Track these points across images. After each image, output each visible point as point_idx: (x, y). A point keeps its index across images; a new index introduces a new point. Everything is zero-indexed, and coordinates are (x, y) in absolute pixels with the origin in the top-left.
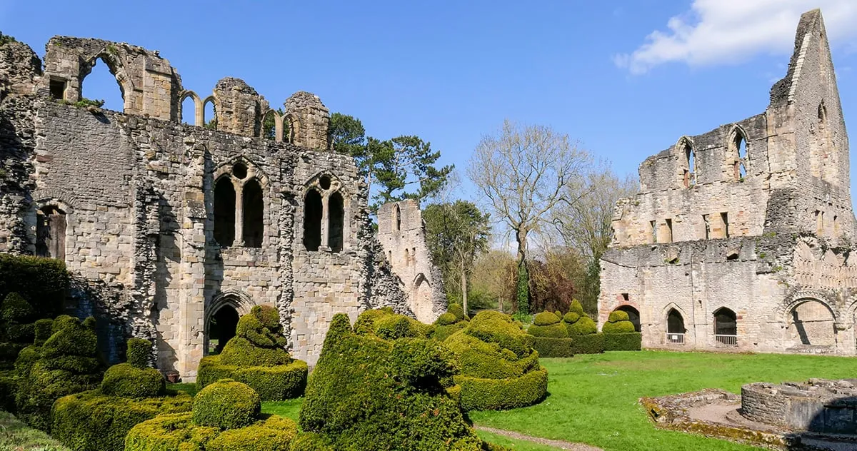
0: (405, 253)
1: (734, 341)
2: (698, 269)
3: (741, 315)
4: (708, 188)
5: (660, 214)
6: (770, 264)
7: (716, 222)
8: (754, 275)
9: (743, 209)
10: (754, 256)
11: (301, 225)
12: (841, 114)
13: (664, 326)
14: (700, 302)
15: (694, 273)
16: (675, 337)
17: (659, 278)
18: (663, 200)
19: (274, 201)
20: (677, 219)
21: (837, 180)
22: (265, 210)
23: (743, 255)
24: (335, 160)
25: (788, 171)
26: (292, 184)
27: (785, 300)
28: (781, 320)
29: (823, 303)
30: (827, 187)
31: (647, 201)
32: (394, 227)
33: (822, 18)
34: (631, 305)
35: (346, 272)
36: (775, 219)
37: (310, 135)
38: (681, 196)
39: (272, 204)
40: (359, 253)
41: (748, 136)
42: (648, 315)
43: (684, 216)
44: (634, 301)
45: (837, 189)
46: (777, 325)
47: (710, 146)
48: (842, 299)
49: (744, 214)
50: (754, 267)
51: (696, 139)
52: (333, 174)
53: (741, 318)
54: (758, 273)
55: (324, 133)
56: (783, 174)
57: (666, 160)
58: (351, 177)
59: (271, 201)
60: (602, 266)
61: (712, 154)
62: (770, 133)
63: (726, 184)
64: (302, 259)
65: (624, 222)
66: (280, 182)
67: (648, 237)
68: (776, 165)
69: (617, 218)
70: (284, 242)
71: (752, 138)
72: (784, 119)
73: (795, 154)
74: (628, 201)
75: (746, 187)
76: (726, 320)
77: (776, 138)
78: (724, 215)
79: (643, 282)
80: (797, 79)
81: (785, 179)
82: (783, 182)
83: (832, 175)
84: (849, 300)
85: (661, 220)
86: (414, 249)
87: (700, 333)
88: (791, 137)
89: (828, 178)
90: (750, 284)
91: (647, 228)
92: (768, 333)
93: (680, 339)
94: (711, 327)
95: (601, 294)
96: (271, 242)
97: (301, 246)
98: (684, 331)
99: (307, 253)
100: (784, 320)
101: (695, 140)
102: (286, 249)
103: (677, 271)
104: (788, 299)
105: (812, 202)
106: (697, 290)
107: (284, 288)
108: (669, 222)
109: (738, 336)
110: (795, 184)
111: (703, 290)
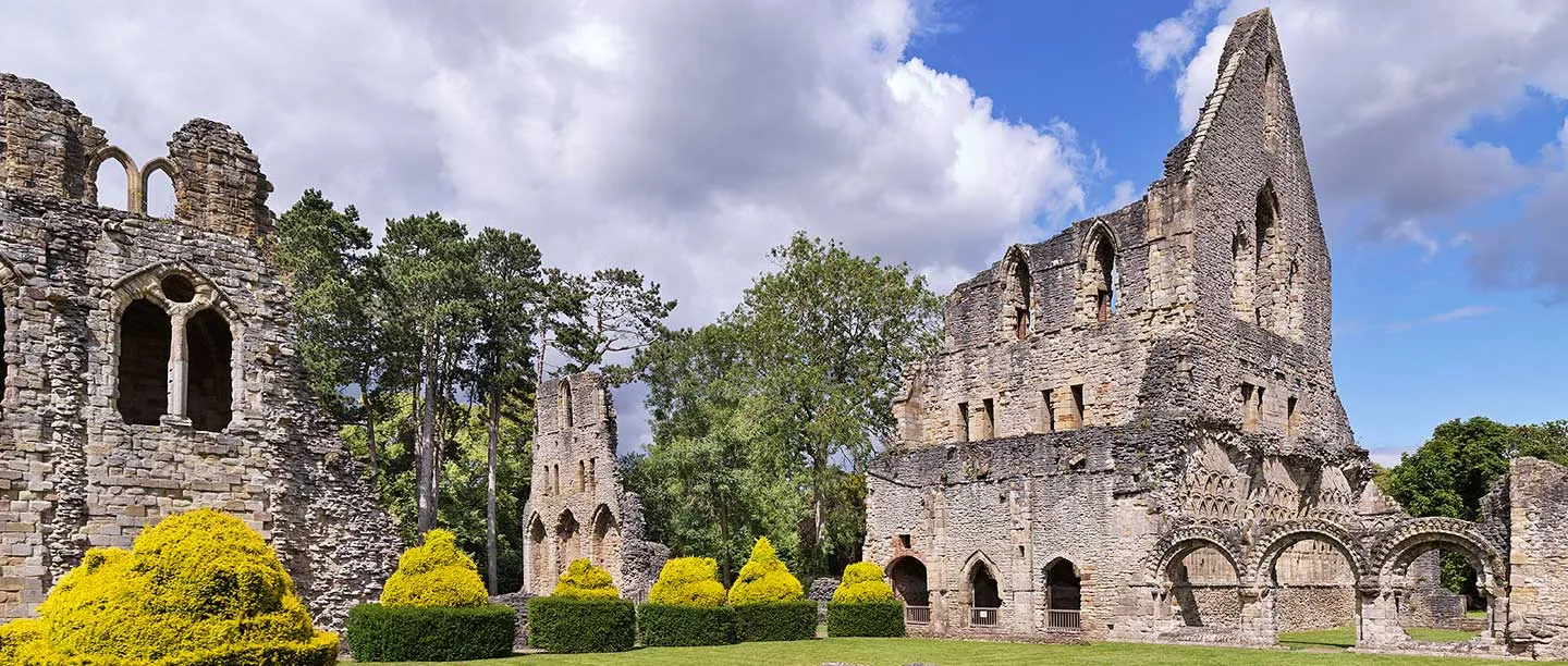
0: (579, 468)
1: (1076, 621)
2: (1020, 489)
3: (1088, 572)
4: (1051, 341)
5: (974, 390)
6: (1136, 477)
7: (1064, 404)
8: (1110, 499)
9: (1109, 379)
10: (1110, 463)
11: (107, 370)
12: (1314, 214)
13: (966, 594)
14: (1022, 548)
15: (1013, 495)
16: (983, 614)
17: (960, 506)
18: (981, 366)
19: (29, 317)
20: (1003, 401)
21: (1302, 333)
22: (8, 334)
23: (1093, 463)
24: (200, 242)
25: (1182, 305)
26: (81, 284)
27: (1158, 544)
28: (1152, 581)
29: (1220, 549)
30: (1274, 344)
31: (954, 365)
32: (563, 422)
33: (1273, 28)
34: (916, 556)
35: (233, 470)
36: (1152, 395)
37: (212, 206)
38: (1008, 356)
39: (23, 322)
40: (269, 435)
41: (1119, 241)
42: (940, 575)
43: (1013, 394)
44: (918, 550)
45: (1298, 349)
46: (1147, 591)
47: (1056, 262)
48: (1251, 540)
49: (1110, 386)
50: (1110, 483)
51: (1034, 249)
52: (196, 272)
53: (1088, 577)
54: (1116, 496)
55: (246, 203)
56: (1173, 312)
57: (986, 289)
58: (246, 281)
59: (21, 315)
60: (869, 486)
61: (1060, 277)
62: (1152, 234)
63: (1081, 332)
64: (111, 438)
65: (917, 406)
66: (48, 277)
67: (955, 433)
68: (1163, 294)
69: (901, 398)
70: (59, 402)
71: (1126, 244)
72: (1176, 208)
73: (1193, 273)
74: (924, 367)
75: (1113, 339)
76: (1063, 582)
77: (1162, 244)
78: (1077, 391)
79: (932, 513)
80: (1204, 133)
81: (1177, 320)
82: (1173, 327)
83: (1288, 323)
84: (1262, 542)
85: (975, 403)
86: (592, 461)
87: (1022, 607)
88: (1188, 241)
89: (1280, 328)
90: (1103, 515)
91: (954, 417)
92: (1129, 607)
93: (992, 618)
94: (1040, 596)
95: (867, 538)
96: (23, 401)
97: (109, 413)
98: (999, 603)
99: (126, 427)
100: (1159, 580)
101: (1032, 252)
102: (66, 417)
103: (988, 494)
104: (1163, 542)
105: (1234, 367)
106: (1018, 526)
107: (62, 496)
108: (989, 403)
109: (1084, 609)
110: (1192, 330)
111: (1027, 529)
